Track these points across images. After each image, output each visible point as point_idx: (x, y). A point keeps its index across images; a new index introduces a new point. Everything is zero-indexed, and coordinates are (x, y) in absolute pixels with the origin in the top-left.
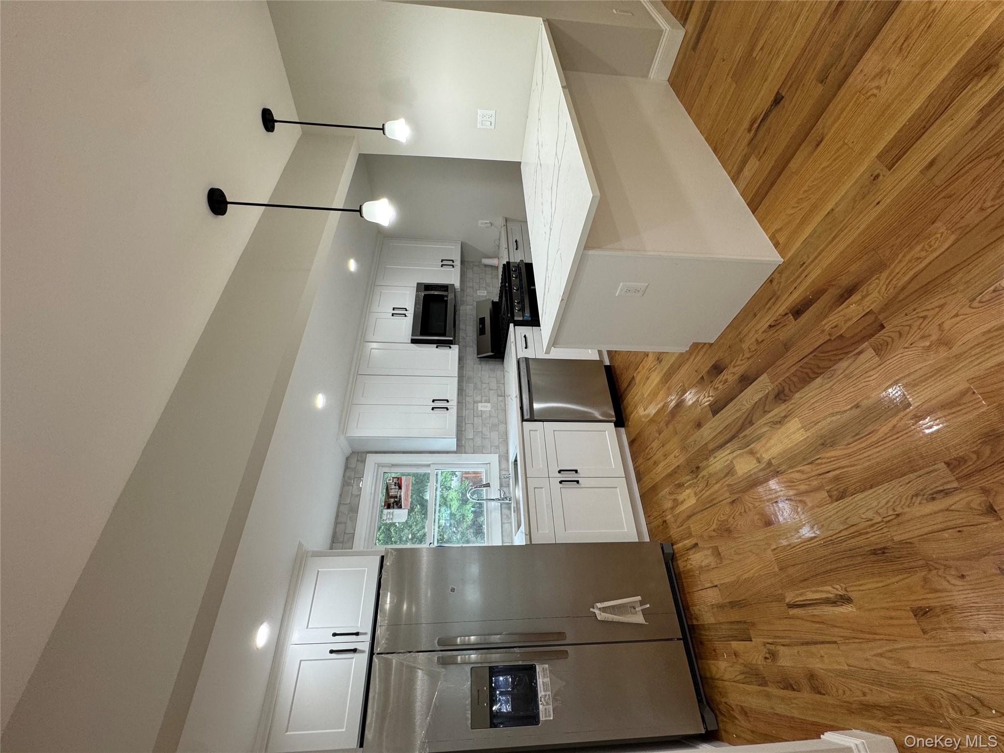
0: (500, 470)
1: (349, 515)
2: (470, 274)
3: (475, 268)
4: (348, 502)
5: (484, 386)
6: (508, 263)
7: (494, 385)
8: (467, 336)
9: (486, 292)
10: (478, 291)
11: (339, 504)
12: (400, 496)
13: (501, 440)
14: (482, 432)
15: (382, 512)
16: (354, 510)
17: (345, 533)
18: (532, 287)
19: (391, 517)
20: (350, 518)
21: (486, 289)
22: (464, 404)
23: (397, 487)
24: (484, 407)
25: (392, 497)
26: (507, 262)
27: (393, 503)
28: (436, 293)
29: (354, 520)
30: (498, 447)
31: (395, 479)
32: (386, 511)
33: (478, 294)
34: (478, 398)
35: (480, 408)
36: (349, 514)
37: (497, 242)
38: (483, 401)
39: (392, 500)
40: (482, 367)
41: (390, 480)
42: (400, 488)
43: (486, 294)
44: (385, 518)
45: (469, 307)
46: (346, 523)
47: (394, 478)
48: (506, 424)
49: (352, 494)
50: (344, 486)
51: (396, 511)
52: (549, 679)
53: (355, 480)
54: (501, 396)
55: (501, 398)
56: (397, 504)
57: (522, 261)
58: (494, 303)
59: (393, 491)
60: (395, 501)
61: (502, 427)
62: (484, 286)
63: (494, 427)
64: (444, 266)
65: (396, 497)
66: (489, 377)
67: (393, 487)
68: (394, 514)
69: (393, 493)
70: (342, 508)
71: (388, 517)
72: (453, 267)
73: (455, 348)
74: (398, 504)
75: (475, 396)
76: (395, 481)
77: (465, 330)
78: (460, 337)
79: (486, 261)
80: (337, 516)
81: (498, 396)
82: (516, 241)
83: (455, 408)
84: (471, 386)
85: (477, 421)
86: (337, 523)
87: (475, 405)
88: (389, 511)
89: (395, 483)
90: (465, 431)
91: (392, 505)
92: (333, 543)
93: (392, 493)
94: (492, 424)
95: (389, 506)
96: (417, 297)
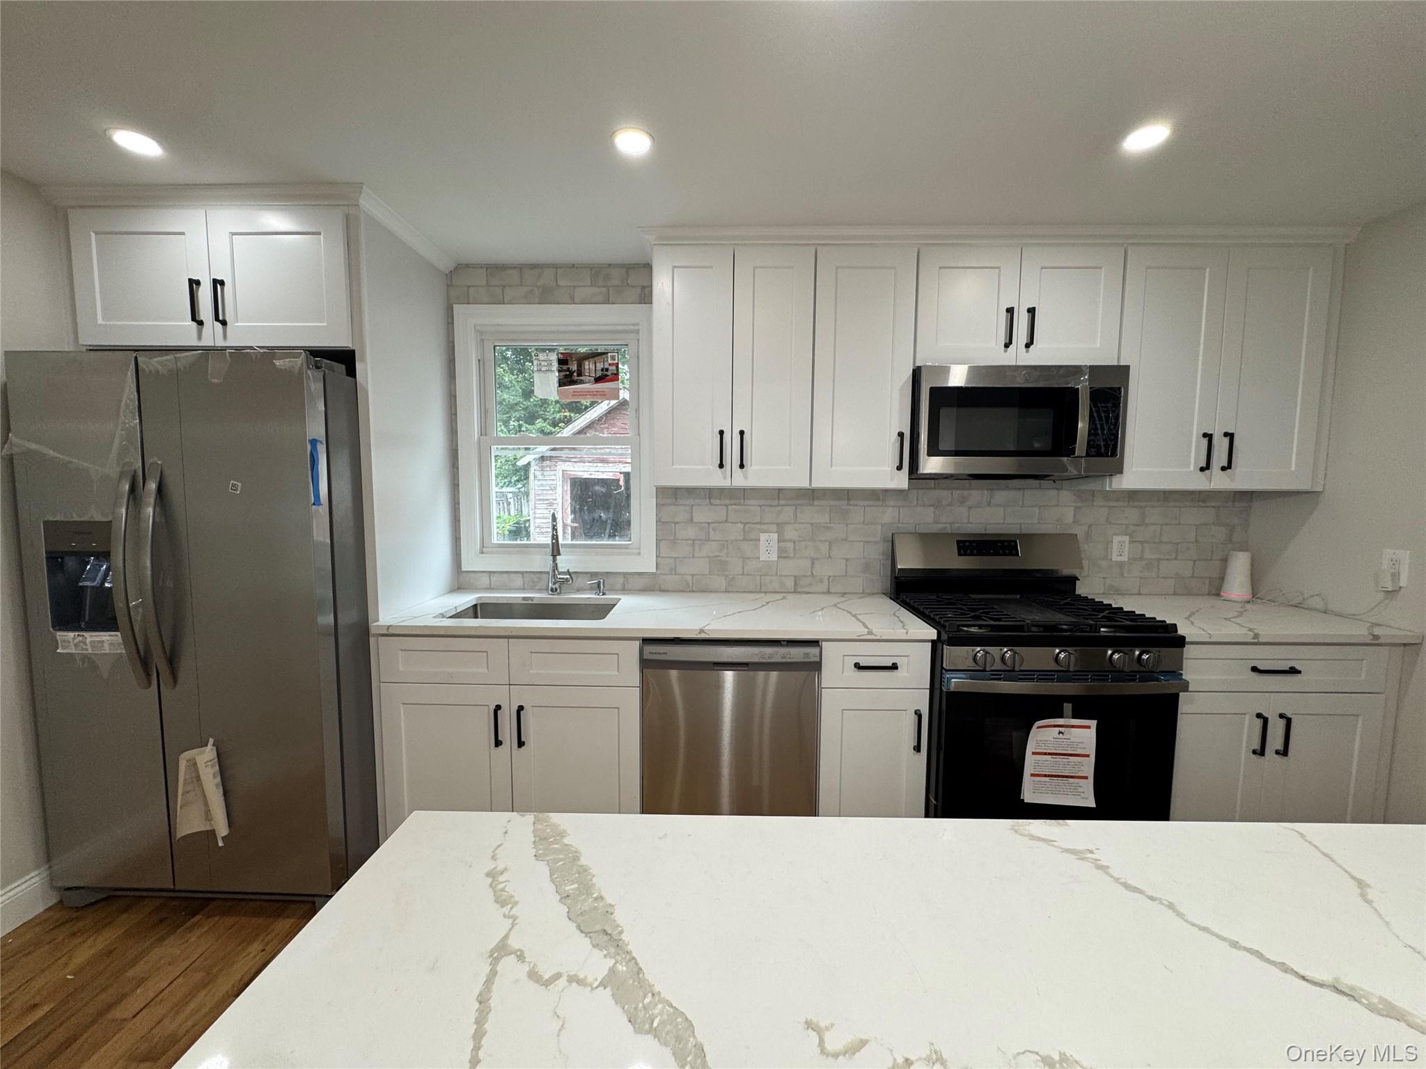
0: (625, 575)
1: (535, 289)
2: (1192, 516)
3: (1220, 533)
4: (560, 283)
5: (824, 548)
6: (1181, 642)
7: (824, 570)
8: (970, 508)
9: (1125, 558)
10: (1127, 538)
11: (555, 267)
12: (582, 382)
13: (689, 578)
14: (708, 540)
15: (551, 350)
16: (546, 296)
17: (504, 286)
18: (1068, 707)
19: (543, 369)
20: (531, 292)
21: (1132, 560)
22: (776, 502)
23: (599, 374)
24: (768, 547)
25: (580, 365)
26: (1183, 638)
27: (568, 370)
28: (1082, 426)
29: (527, 299)
30: (673, 571)
31: (614, 368)
32: (554, 357)
33: (1116, 539)
34: (790, 533)
35: (763, 537)
36: (538, 288)
37: (1317, 603)
38: (782, 544)
39: (574, 367)
40: (876, 543)
41: (613, 358)
42: (598, 380)
43: (1115, 558)
44: (542, 356)
45: (1069, 515)
46: (521, 285)
47: (617, 367)
48: (726, 591)
49: (575, 287)
50: (592, 269)
51: (554, 376)
52: (108, 651)
53: (604, 289)
54: (796, 584)
55: (790, 584)
56: (566, 376)
57: (1185, 687)
58: (1073, 580)
59: (592, 366)
60: (572, 373)
61: (720, 582)
62: (1148, 555)
63: (719, 565)
64: (1205, 441)
65: (580, 374)
66: (847, 560)
67: (600, 366)
68: (549, 374)
69: (587, 367)
70: (548, 275)
71: (543, 363)
72: (1202, 469)
73: (901, 481)
74: (567, 379)
75: (796, 526)
76: (610, 368)
77: (989, 504)
78: (966, 493)
79: (1240, 565)
80: (534, 266)
81: (797, 579)
82: (1293, 671)
83: (726, 483)
84: (824, 518)
85: (735, 531)
86: (521, 268)
87: (774, 527)
88: (555, 366)
89: (607, 370)
90: (711, 504)
91: (565, 367)
92: (487, 269)
93: (588, 365)
94: (726, 562)
95: (562, 362)
96: (1076, 370)
